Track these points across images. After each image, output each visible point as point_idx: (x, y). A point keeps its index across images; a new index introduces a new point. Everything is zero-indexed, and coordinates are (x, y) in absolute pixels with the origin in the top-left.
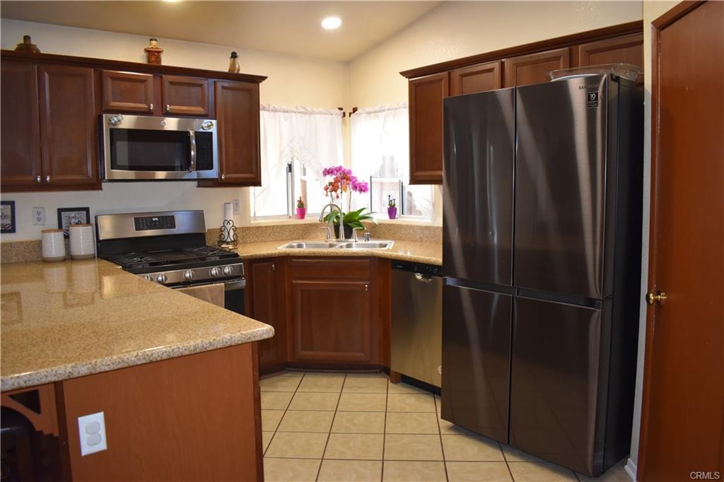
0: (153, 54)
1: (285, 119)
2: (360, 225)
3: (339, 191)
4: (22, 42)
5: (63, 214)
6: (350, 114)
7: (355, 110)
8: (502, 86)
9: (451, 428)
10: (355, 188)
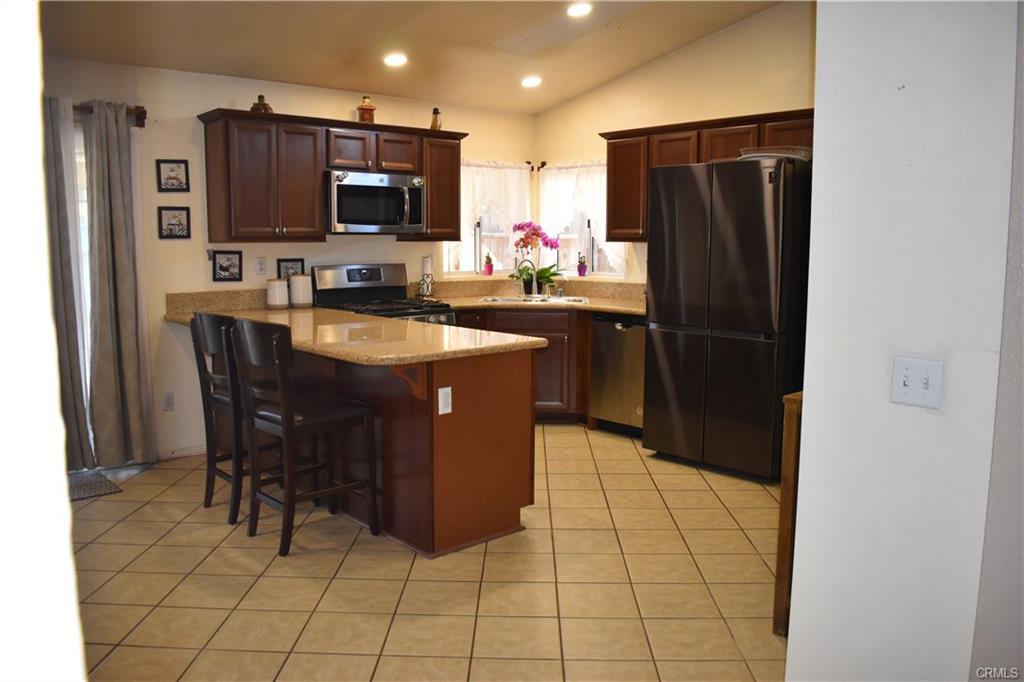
0: (366, 112)
1: (478, 173)
2: (552, 281)
3: (530, 247)
4: (257, 102)
5: (282, 264)
6: (539, 169)
7: (543, 164)
8: (698, 162)
9: (653, 456)
10: (546, 244)
